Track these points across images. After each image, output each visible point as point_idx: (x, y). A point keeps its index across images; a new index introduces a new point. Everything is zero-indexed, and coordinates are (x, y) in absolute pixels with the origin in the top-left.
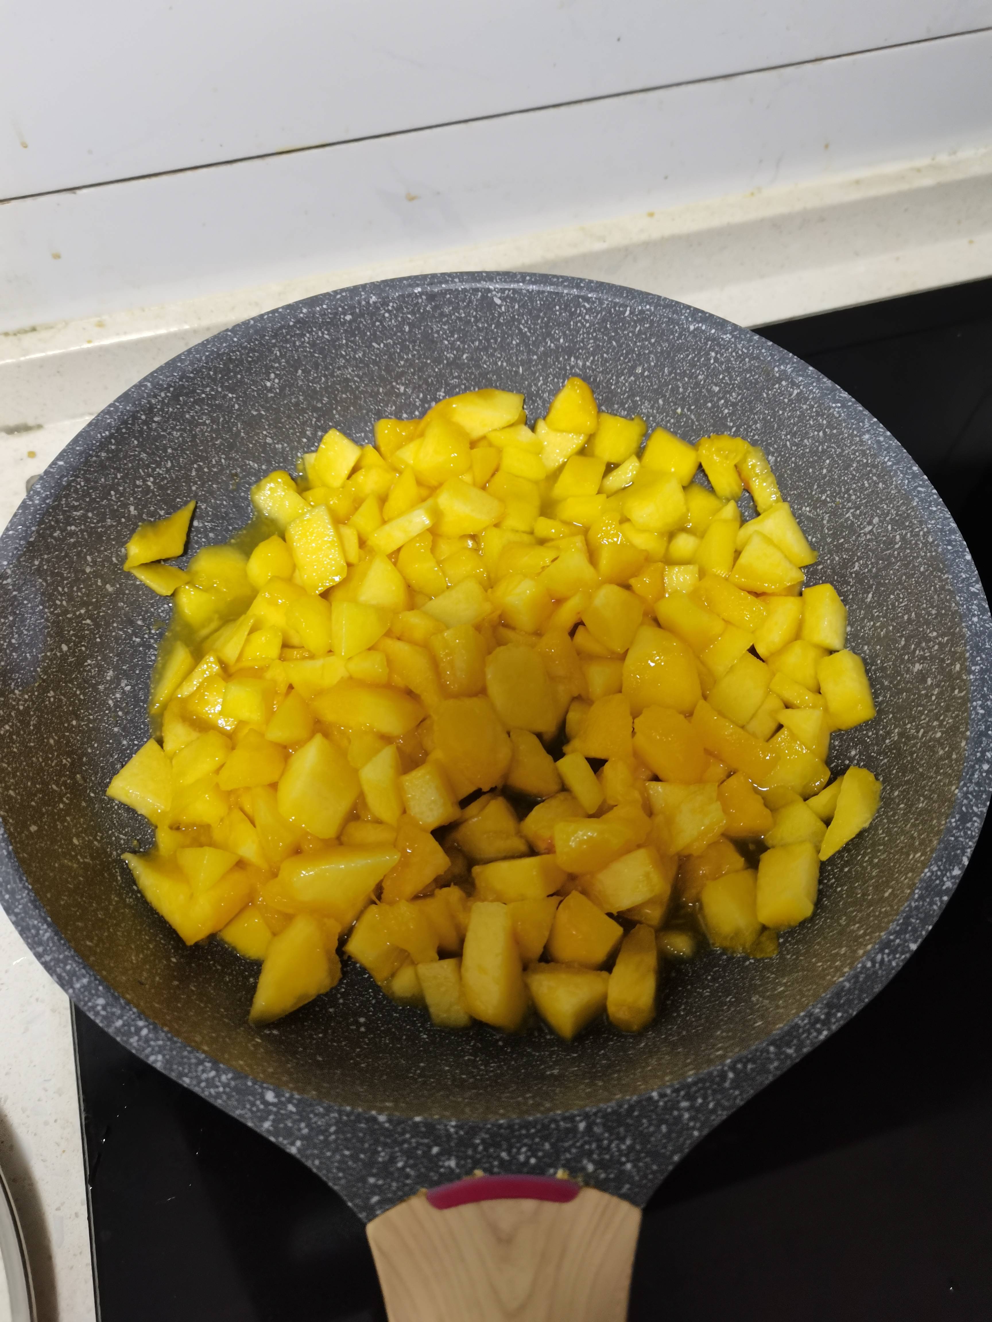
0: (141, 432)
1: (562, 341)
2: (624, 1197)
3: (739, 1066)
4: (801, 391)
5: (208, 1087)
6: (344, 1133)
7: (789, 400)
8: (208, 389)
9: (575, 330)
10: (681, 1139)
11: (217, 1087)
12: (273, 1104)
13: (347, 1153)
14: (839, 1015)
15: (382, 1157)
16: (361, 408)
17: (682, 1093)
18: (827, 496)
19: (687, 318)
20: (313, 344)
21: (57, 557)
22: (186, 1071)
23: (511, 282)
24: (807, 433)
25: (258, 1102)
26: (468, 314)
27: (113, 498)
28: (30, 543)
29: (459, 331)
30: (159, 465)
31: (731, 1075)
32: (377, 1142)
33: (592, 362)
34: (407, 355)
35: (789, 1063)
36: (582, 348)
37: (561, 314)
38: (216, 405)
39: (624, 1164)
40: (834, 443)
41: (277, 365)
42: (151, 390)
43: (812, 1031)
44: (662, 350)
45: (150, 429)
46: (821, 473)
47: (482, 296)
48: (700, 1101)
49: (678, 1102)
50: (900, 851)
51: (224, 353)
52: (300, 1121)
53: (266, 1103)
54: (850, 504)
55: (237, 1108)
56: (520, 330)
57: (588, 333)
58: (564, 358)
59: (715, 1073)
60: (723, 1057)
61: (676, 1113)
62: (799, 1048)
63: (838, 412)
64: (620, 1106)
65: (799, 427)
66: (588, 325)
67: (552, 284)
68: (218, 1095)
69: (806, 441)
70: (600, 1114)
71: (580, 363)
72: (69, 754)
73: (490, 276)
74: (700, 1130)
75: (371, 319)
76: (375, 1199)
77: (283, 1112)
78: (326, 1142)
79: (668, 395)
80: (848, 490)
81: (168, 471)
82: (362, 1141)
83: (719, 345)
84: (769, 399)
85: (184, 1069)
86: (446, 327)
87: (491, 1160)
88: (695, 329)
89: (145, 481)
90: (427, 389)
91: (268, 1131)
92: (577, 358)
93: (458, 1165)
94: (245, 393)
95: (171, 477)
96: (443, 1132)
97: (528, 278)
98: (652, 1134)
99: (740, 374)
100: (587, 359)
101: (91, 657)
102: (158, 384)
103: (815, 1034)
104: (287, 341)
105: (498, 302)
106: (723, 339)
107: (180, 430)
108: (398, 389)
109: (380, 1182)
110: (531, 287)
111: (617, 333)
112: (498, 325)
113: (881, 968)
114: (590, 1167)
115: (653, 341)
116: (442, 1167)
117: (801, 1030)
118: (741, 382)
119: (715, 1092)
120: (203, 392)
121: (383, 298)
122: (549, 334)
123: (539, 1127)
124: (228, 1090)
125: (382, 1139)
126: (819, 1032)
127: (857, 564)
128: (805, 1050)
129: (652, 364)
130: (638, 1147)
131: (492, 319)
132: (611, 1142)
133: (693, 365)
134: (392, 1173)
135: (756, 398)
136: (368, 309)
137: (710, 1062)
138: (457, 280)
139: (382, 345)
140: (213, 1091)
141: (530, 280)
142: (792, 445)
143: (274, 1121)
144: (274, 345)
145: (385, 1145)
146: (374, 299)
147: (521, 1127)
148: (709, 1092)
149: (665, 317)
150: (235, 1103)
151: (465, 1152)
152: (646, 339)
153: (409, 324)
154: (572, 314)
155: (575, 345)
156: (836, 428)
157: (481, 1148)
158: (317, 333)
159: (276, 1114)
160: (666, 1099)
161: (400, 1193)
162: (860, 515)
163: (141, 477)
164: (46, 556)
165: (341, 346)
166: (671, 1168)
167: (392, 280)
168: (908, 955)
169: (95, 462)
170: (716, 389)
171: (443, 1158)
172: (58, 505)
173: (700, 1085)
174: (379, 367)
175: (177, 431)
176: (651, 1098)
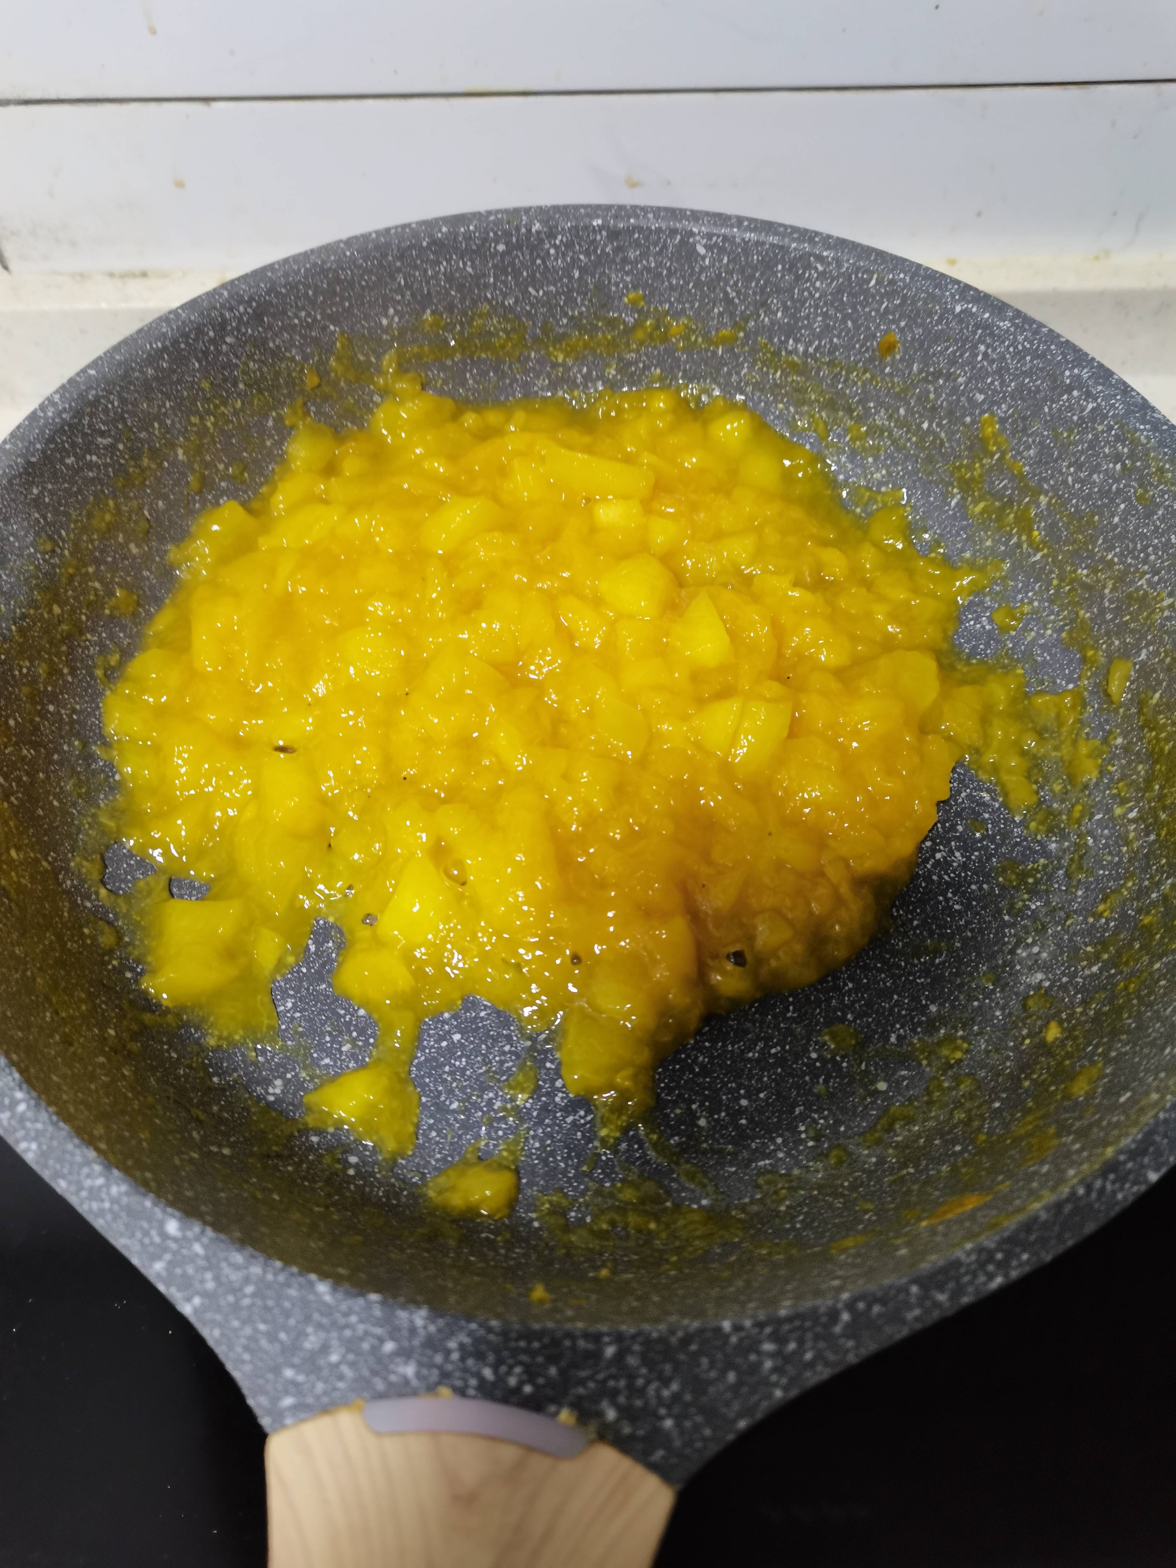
0: (206, 353)
1: (779, 314)
2: (654, 1467)
3: (861, 1306)
4: (1099, 405)
5: (89, 1199)
6: (264, 1298)
7: (1080, 418)
8: (303, 314)
9: (798, 300)
10: (756, 1398)
11: (102, 1201)
12: (175, 1240)
13: (262, 1327)
14: (1025, 1257)
15: (312, 1341)
16: (503, 375)
17: (768, 1330)
18: (1115, 555)
19: (953, 296)
20: (450, 278)
21: (66, 490)
22: (65, 1171)
23: (722, 225)
24: (1099, 465)
25: (154, 1233)
26: (659, 265)
27: (157, 432)
28: (28, 462)
29: (646, 286)
30: (225, 403)
31: (846, 1317)
32: (308, 1319)
33: (817, 349)
34: (573, 310)
35: (936, 1315)
36: (806, 327)
37: (783, 276)
38: (311, 337)
39: (662, 1418)
40: (1135, 480)
41: (399, 298)
42: (227, 300)
43: (980, 1273)
44: (913, 338)
45: (220, 352)
46: (1110, 523)
47: (682, 240)
48: (792, 1346)
49: (760, 1342)
50: (1152, 1044)
51: (330, 268)
52: (206, 1269)
53: (164, 1236)
54: (1146, 567)
55: (122, 1235)
56: (726, 293)
57: (817, 307)
58: (779, 339)
59: (823, 1310)
60: (840, 1289)
61: (753, 1357)
62: (955, 1296)
63: (1147, 437)
64: (672, 1332)
65: (1088, 457)
66: (817, 295)
67: (776, 233)
68: (101, 1213)
69: (1095, 476)
70: (640, 1339)
71: (801, 349)
72: (35, 745)
73: (696, 216)
74: (785, 1389)
75: (531, 254)
76: (288, 1401)
77: (184, 1252)
78: (236, 1308)
79: (913, 402)
80: (1147, 546)
81: (236, 413)
82: (287, 1314)
83: (992, 335)
84: (1052, 416)
85: (62, 1167)
86: (628, 279)
87: (468, 1375)
88: (962, 311)
89: (202, 419)
90: (593, 363)
91: (158, 1275)
92: (797, 341)
93: (418, 1375)
94: (352, 329)
95: (240, 423)
96: (405, 1324)
97: (746, 223)
98: (711, 1382)
99: (1016, 377)
100: (811, 343)
101: (93, 631)
102: (237, 294)
103: (982, 1279)
104: (416, 267)
105: (701, 250)
106: (998, 327)
107: (260, 361)
108: (556, 358)
109: (301, 1378)
110: (747, 236)
111: (855, 310)
112: (698, 284)
113: (1099, 1199)
114: (611, 1414)
115: (903, 324)
116: (394, 1372)
117: (962, 1270)
118: (1016, 388)
119: (817, 1337)
120: (297, 316)
121: (550, 228)
122: (764, 304)
123: (546, 1340)
124: (116, 1208)
125: (316, 1316)
126: (991, 1277)
127: (1144, 652)
128: (965, 1300)
129: (898, 357)
130: (688, 1397)
131: (691, 275)
132: (648, 1382)
133: (953, 362)
134: (319, 1369)
135: (1034, 414)
136: (528, 239)
137: (818, 1293)
138: (651, 216)
139: (541, 293)
140: (95, 1206)
141: (749, 226)
142: (1075, 481)
143: (170, 1262)
144: (399, 270)
145: (319, 1326)
146: (537, 227)
147: (520, 1337)
148: (809, 1335)
149: (923, 291)
150: (122, 1228)
151: (431, 1357)
152: (893, 321)
153: (580, 269)
154: (798, 278)
155: (796, 323)
156: (1140, 459)
157: (455, 1356)
158: (457, 263)
159: (175, 1253)
160: (743, 1334)
161: (325, 1400)
162: (1158, 583)
163: (197, 412)
164: (50, 486)
165: (486, 286)
166: (731, 1437)
167: (566, 207)
168: (1143, 1188)
169: (137, 379)
170: (980, 397)
171: (398, 1360)
172: (77, 424)
173: (797, 1323)
174: (534, 323)
175: (254, 361)
176: (718, 1330)
